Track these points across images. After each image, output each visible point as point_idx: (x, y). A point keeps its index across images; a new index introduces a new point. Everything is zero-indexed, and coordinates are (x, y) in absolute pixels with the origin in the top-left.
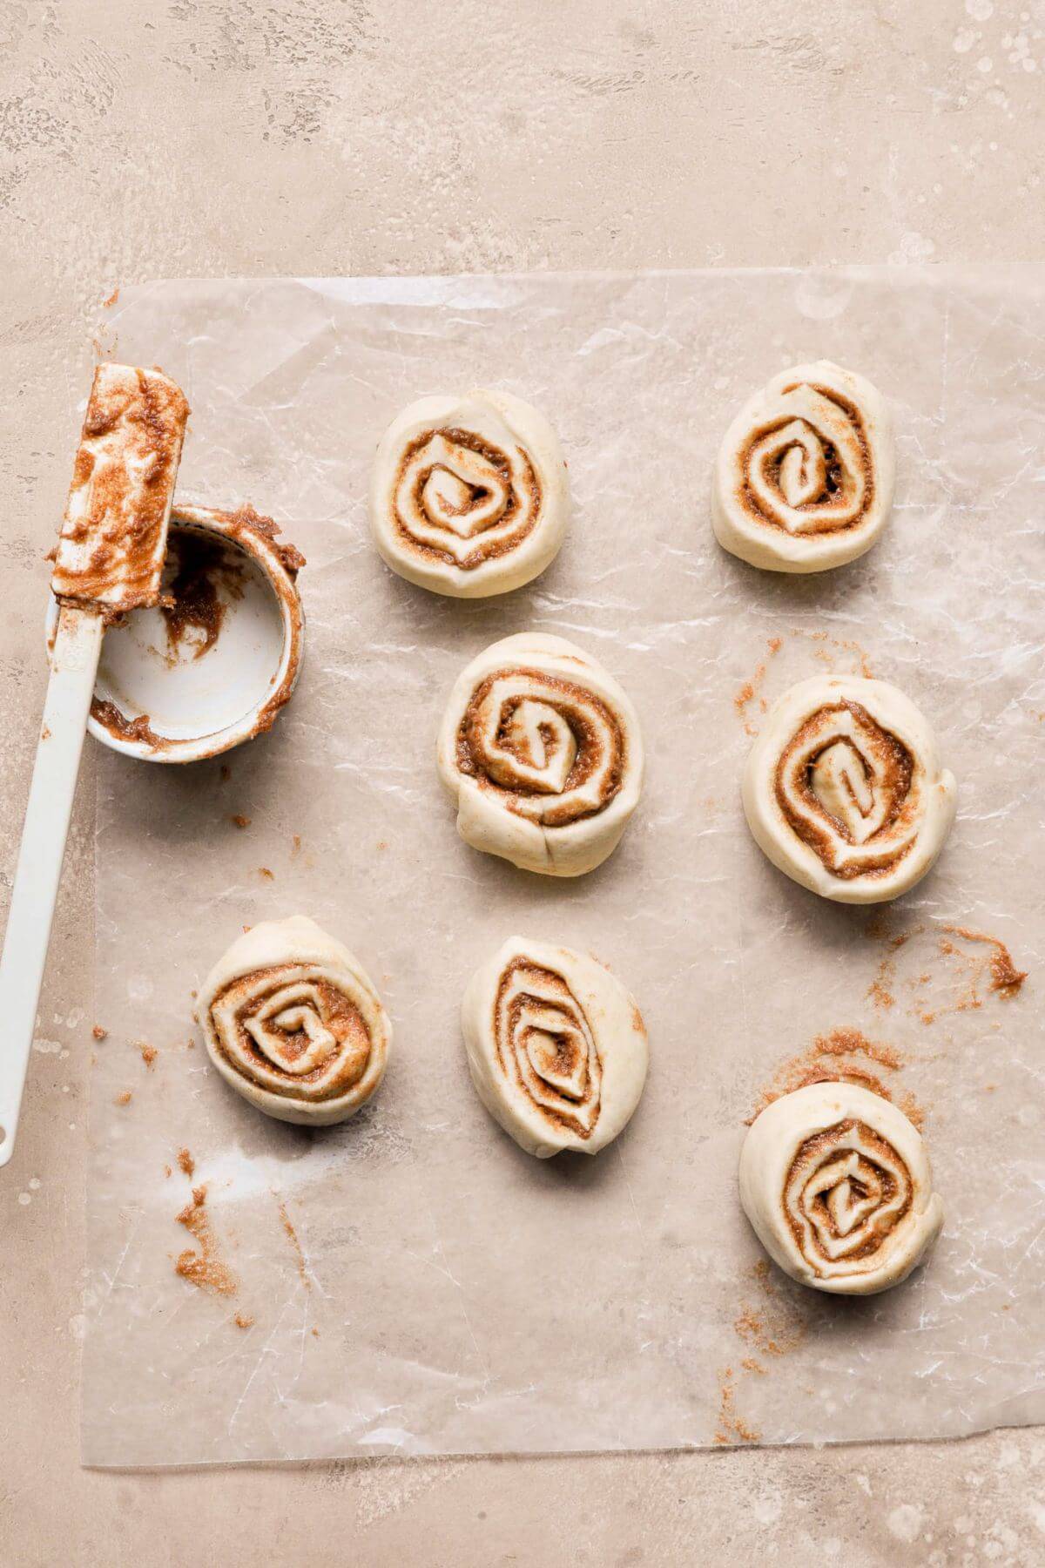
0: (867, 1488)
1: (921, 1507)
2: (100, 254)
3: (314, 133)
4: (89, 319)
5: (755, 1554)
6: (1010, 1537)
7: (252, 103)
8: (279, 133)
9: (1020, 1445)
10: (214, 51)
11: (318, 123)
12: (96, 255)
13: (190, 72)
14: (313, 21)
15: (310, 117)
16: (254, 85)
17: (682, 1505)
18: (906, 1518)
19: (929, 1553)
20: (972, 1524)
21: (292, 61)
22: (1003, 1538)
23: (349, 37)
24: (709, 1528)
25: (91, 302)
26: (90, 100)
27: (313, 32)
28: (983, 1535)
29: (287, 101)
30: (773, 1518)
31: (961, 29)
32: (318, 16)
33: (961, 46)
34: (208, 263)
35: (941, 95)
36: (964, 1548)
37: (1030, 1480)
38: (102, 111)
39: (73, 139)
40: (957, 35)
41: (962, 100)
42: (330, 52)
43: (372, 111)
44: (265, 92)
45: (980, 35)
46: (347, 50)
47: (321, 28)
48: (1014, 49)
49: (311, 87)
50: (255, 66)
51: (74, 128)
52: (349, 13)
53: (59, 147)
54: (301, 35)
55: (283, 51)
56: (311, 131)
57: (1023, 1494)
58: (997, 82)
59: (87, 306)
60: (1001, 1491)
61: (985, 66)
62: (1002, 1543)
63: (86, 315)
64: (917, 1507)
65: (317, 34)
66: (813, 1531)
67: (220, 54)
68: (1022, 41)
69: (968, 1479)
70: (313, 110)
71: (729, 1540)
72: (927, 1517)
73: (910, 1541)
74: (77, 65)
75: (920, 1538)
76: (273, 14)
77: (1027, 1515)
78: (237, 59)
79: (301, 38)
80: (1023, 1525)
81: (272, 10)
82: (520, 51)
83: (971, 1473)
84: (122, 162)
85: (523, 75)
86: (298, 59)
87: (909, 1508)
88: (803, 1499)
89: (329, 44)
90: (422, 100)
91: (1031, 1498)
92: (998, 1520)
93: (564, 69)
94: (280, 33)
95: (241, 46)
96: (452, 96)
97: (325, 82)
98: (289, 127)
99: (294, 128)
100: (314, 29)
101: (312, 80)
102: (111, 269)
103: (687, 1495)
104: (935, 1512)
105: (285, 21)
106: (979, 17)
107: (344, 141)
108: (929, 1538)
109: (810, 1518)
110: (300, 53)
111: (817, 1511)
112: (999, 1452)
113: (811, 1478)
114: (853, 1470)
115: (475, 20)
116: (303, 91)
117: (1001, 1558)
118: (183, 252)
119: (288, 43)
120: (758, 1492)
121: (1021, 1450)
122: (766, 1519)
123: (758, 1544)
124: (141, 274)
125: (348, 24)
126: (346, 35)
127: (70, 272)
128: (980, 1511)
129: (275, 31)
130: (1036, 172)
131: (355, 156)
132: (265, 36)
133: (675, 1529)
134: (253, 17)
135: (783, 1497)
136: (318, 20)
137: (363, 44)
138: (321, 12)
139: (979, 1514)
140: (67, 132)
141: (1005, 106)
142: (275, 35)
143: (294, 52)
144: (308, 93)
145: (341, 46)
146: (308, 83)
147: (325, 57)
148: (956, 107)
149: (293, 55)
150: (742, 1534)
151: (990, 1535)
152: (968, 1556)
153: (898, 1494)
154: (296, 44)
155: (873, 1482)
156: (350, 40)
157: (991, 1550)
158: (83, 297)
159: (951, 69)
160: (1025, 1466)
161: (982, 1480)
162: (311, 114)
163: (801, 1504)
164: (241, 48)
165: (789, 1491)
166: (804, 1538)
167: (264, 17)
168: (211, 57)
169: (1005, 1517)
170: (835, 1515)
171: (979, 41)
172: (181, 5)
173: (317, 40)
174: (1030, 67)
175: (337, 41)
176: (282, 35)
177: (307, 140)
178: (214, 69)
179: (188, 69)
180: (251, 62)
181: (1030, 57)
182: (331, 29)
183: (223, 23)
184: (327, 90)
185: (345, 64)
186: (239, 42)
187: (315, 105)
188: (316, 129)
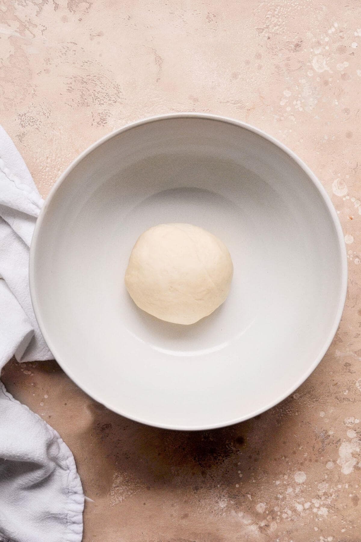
0: (250, 498)
1: (265, 504)
2: (46, 156)
4: (43, 174)
5: (219, 516)
6: (290, 512)
7: (88, 115)
8: (96, 124)
9: (292, 487)
10: (78, 101)
11: (106, 121)
12: (45, 156)
13: (72, 107)
14: (105, 94)
15: (104, 120)
16: (89, 111)
17: (200, 502)
18: (261, 507)
19: (267, 516)
20: (279, 509)
21: (100, 104)
22: (288, 513)
24: (207, 508)
25: (43, 169)
26: (44, 114)
27: (106, 97)
28: (282, 512)
29: (98, 115)
30: (225, 506)
31: (282, 99)
32: (107, 92)
33: (282, 103)
35: (276, 117)
36: (277, 515)
37: (295, 497)
38: (48, 117)
39: (40, 124)
40: (281, 100)
41: (282, 118)
42: (110, 102)
44: (92, 112)
45: (287, 101)
46: (115, 102)
47: (108, 96)
48: (297, 104)
50: (89, 106)
51: (40, 121)
52: (116, 92)
53: (36, 126)
54: (102, 97)
55: (97, 102)
56: (104, 124)
57: (293, 501)
58: (292, 114)
59: (42, 170)
60: (287, 500)
61: (289, 109)
62: (287, 514)
63: (42, 172)
64: (264, 504)
66: (235, 510)
67: (80, 102)
68: (299, 102)
69: (278, 496)
70: (105, 118)
71: (212, 512)
72: (267, 506)
73: (262, 513)
74: (41, 104)
75: (265, 512)
77: (294, 506)
78: (85, 104)
80: (293, 509)
81: (94, 91)
82: (161, 103)
83: (279, 494)
84: (53, 131)
85: (163, 109)
87: (262, 504)
88: (233, 501)
89: (110, 100)
90: (135, 116)
91: (295, 502)
92: (287, 508)
93: (174, 108)
96: (143, 115)
97: (108, 110)
99: (100, 123)
100: (106, 96)
101: (105, 110)
102: (49, 160)
103: (201, 499)
104: (269, 505)
105: (98, 93)
106: (287, 96)
107: (114, 126)
108: (267, 512)
109: (235, 506)
110: (102, 102)
111: (236, 504)
112: (287, 489)
113: (235, 495)
114: (246, 493)
115: (150, 94)
117: (287, 518)
119: (98, 99)
120: (220, 499)
121: (293, 489)
122: (222, 506)
123: (220, 513)
124: (57, 162)
125: (115, 95)
126: (115, 98)
127: (38, 161)
128: (281, 505)
129: (95, 96)
130: (302, 138)
132: (92, 97)
133: (197, 509)
134: (89, 92)
135: (227, 500)
136: (107, 93)
137: (119, 100)
139: (281, 506)
140: (38, 123)
141: (294, 120)
143: (100, 102)
144: (104, 113)
145: (113, 101)
147: (109, 104)
148: (281, 120)
150: (216, 510)
151: (284, 512)
152: (278, 517)
153: (259, 500)
154: (101, 100)
155: (252, 496)
156: (116, 99)
157: (284, 516)
158: (41, 168)
159: (279, 110)
160: (294, 493)
161: (282, 496)
163: (232, 502)
164: (86, 101)
165: (229, 499)
166: (233, 512)
167: (93, 92)
168: (78, 103)
169: (288, 507)
170: (241, 505)
171: (287, 102)
172: (70, 89)
173: (107, 99)
174: (301, 109)
175: (112, 99)
176: (97, 97)
177: (103, 126)
178: (78, 106)
179: (71, 106)
180: (88, 104)
181: (301, 107)
182: (110, 96)
183: (81, 94)
184: (109, 112)
185: (114, 105)
186: (85, 99)
187: (106, 116)
188: (106, 123)
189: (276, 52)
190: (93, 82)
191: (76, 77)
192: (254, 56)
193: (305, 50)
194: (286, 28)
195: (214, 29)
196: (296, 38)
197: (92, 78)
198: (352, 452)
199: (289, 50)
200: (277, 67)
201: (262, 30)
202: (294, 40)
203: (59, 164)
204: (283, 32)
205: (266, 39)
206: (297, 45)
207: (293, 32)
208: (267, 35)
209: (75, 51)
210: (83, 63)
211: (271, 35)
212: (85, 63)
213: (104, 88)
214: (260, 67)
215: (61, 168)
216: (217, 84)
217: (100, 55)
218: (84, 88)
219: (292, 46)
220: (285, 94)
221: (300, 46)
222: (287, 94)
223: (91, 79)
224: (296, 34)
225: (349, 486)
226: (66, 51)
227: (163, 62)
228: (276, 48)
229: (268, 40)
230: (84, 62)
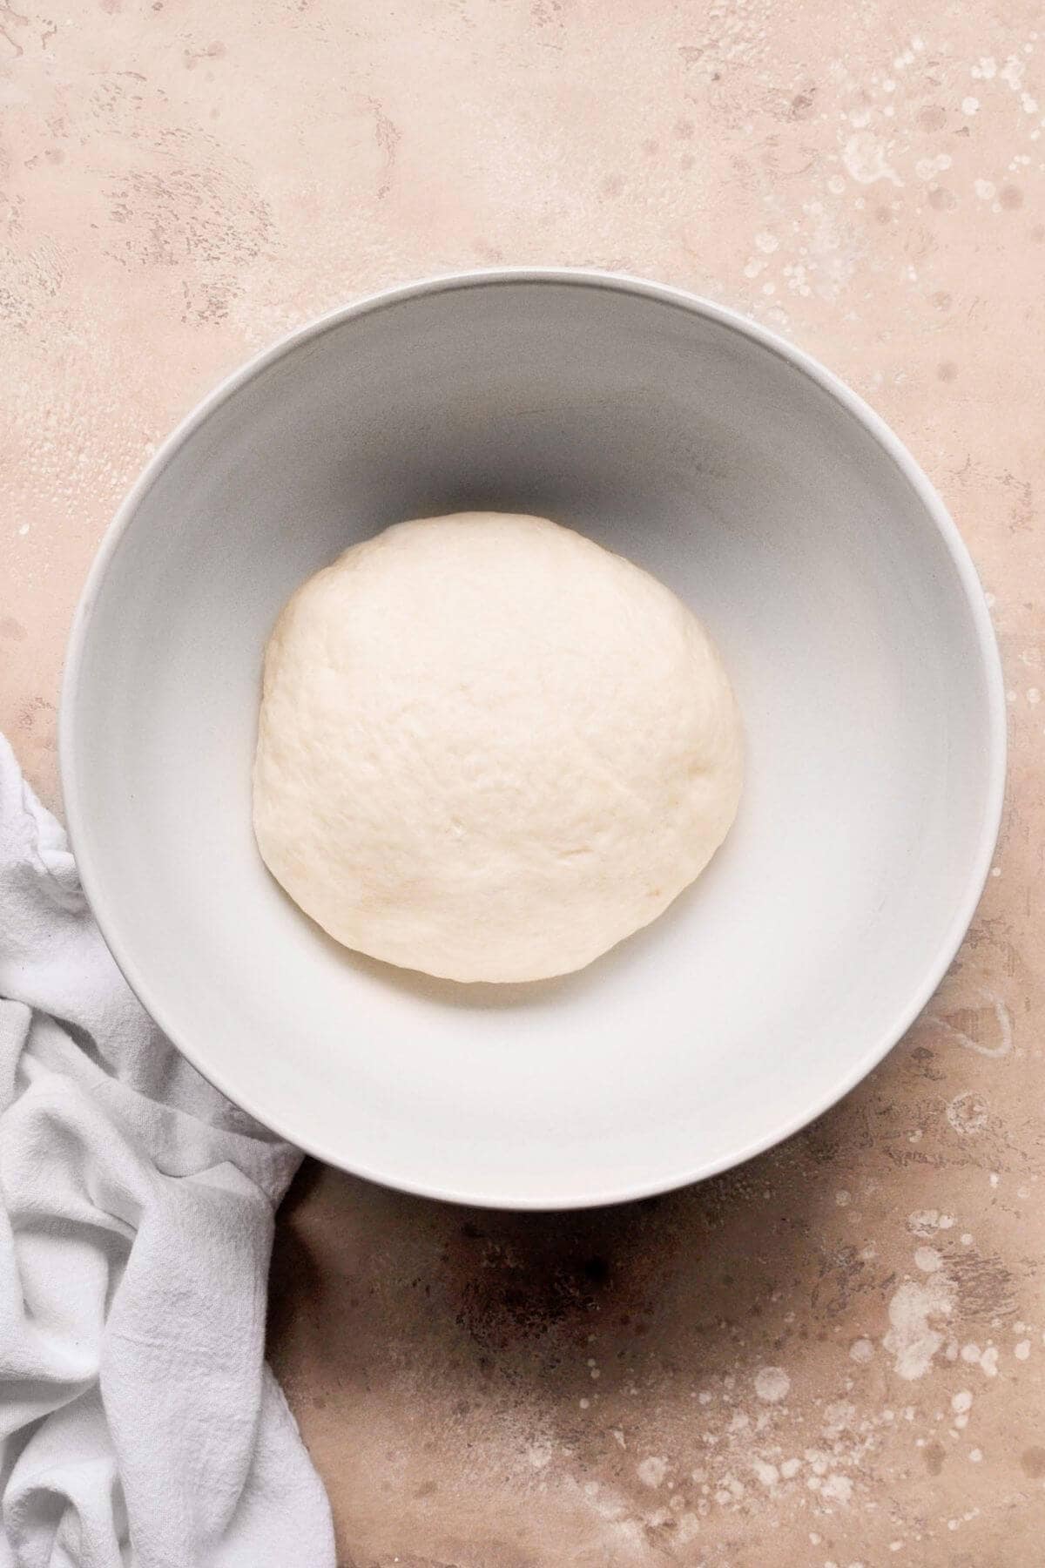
0: (621, 1441)
1: (666, 1460)
2: (45, 407)
3: (223, 319)
4: (33, 460)
5: (528, 1493)
6: (738, 1488)
7: (173, 292)
8: (193, 317)
9: (748, 1413)
10: (146, 249)
11: (228, 310)
12: (41, 408)
13: (125, 265)
14: (227, 228)
15: (220, 305)
16: (176, 277)
17: (470, 1449)
18: (653, 1468)
19: (671, 1497)
20: (707, 1476)
21: (208, 260)
22: (731, 1488)
23: (255, 242)
24: (492, 1469)
25: (35, 446)
26: (43, 283)
27: (225, 237)
28: (716, 1485)
29: (203, 291)
30: (544, 1463)
31: (750, 259)
32: (231, 224)
33: (750, 273)
34: (131, 419)
36: (700, 1495)
37: (756, 1441)
38: (53, 292)
39: (28, 314)
40: (747, 263)
42: (238, 253)
43: (271, 303)
44: (184, 283)
45: (766, 265)
46: (253, 253)
47: (232, 234)
48: (793, 277)
49: (223, 281)
50: (177, 263)
51: (29, 305)
52: (257, 223)
53: (16, 319)
54: (217, 239)
55: (202, 251)
56: (221, 317)
57: (749, 1453)
58: (779, 303)
59: (33, 449)
60: (732, 1449)
61: (769, 289)
62: (731, 1493)
63: (31, 456)
64: (662, 1459)
65: (229, 238)
66: (576, 1476)
67: (150, 251)
68: (800, 270)
69: (705, 1439)
70: (223, 300)
71: (508, 1479)
72: (670, 1468)
73: (656, 1487)
74: (34, 255)
75: (663, 1485)
76: (194, 221)
77: (752, 1470)
78: (163, 255)
79: (215, 241)
80: (749, 1478)
81: (193, 218)
82: (392, 260)
83: (708, 1433)
84: (66, 334)
86: (213, 258)
87: (655, 1461)
88: (569, 1448)
89: (239, 247)
90: (312, 296)
91: (756, 1456)
92: (728, 1473)
94: (200, 236)
95: (167, 245)
96: (336, 295)
97: (234, 277)
98: (203, 313)
99: (207, 314)
100: (227, 234)
101: (224, 275)
102: (52, 421)
103: (474, 1441)
104: (677, 1464)
105: (204, 226)
106: (765, 250)
108: (671, 1485)
109: (575, 1465)
110: (215, 253)
111: (580, 1458)
112: (732, 1417)
113: (576, 1432)
114: (611, 1427)
115: (358, 233)
116: (216, 284)
117: (729, 1504)
118: (112, 409)
119: (205, 245)
120: (533, 1441)
121: (750, 1417)
122: (538, 1464)
123: (531, 1484)
124: (77, 425)
125: (254, 232)
126: (253, 240)
127: (20, 421)
128: (714, 1465)
129: (195, 235)
131: (255, 338)
132: (187, 238)
133: (464, 1468)
134: (179, 222)
135: (553, 1446)
136: (230, 228)
137: (267, 248)
138: (233, 222)
139: (713, 1468)
140: (23, 308)
141: (784, 322)
142: (195, 238)
143: (209, 252)
144: (219, 285)
145: (248, 249)
146: (219, 277)
147: (235, 258)
149: (209, 254)
150: (518, 1475)
151: (721, 1485)
152: (702, 1502)
153: (647, 1448)
154: (212, 246)
155: (627, 1437)
156: (256, 245)
157: (721, 1497)
158: (29, 442)
159: (741, 291)
160: (753, 1431)
161: (717, 1440)
162: (222, 303)
163: (567, 1453)
164: (167, 247)
165: (558, 1442)
166: (569, 1480)
167: (188, 223)
168: (142, 254)
169: (734, 1471)
170: (596, 1462)
171: (765, 269)
172: (120, 210)
173: (229, 244)
174: (806, 291)
175: (245, 245)
176: (201, 238)
177: (217, 323)
178: (144, 263)
179: (124, 262)
180: (174, 258)
181: (806, 284)
182: (241, 235)
183: (154, 227)
184: (236, 284)
185: (250, 263)
186: (166, 242)
187: (225, 296)
188: (225, 315)
189: (737, 121)
190: (191, 192)
191: (141, 176)
192: (671, 128)
193: (825, 116)
194: (768, 49)
195: (554, 47)
196: (797, 78)
197: (186, 180)
198: (927, 1312)
199: (775, 114)
200: (739, 164)
201: (696, 53)
202: (791, 86)
203: (82, 433)
204: (760, 61)
205: (708, 79)
206: (800, 101)
207: (791, 63)
208: (710, 68)
209: (141, 99)
210: (163, 134)
211: (722, 69)
212: (169, 137)
213: (221, 211)
214: (688, 163)
215: (88, 444)
216: (558, 210)
217: (215, 113)
218: (161, 211)
219: (785, 103)
220: (758, 242)
221: (809, 105)
222: (767, 244)
223: (185, 183)
224: (798, 66)
225: (916, 1415)
226: (114, 99)
227: (400, 137)
228: (739, 107)
229: (716, 84)
230: (165, 132)
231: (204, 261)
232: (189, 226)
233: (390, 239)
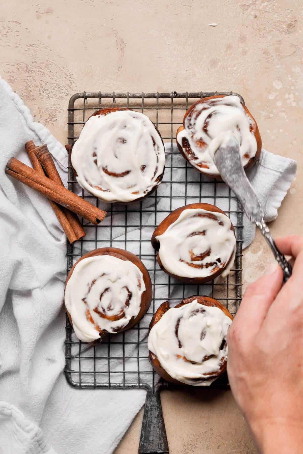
3: (55, 122)
10: (22, 94)
11: (57, 119)
14: (55, 85)
15: (54, 116)
16: (36, 105)
21: (48, 98)
23: (67, 90)
27: (55, 88)
29: (46, 111)
31: (272, 91)
32: (57, 83)
33: (271, 97)
35: (264, 113)
40: (270, 93)
41: (271, 115)
42: (61, 95)
44: (39, 108)
45: (277, 94)
46: (67, 94)
47: (58, 87)
48: (289, 98)
49: (54, 106)
50: (36, 99)
52: (68, 82)
55: (45, 94)
56: (54, 121)
58: (283, 109)
61: (279, 104)
65: (57, 89)
67: (24, 95)
68: (292, 96)
70: (55, 114)
76: (42, 82)
78: (30, 97)
79: (51, 90)
81: (42, 81)
89: (61, 92)
94: (44, 88)
95: (31, 92)
98: (47, 120)
99: (49, 120)
100: (56, 87)
101: (55, 104)
105: (46, 84)
106: (277, 87)
107: (65, 125)
110: (51, 95)
115: (110, 85)
116: (52, 108)
119: (46, 92)
125: (67, 86)
126: (66, 89)
129: (42, 88)
130: (296, 140)
132: (39, 89)
134: (36, 83)
137: (72, 92)
138: (58, 82)
141: (285, 117)
142: (43, 89)
143: (49, 95)
145: (65, 93)
146: (53, 105)
147: (59, 97)
148: (269, 118)
149: (49, 96)
154: (50, 92)
156: (68, 91)
159: (267, 105)
162: (54, 115)
164: (31, 93)
167: (39, 83)
171: (277, 95)
172: (12, 78)
173: (56, 91)
174: (294, 104)
175: (63, 91)
176: (45, 89)
177: (53, 124)
181: (294, 101)
182: (61, 87)
183: (25, 84)
184: (60, 107)
185: (66, 99)
186: (31, 91)
187: (55, 113)
188: (56, 120)
189: (264, 35)
190: (40, 70)
191: (19, 64)
192: (237, 38)
193: (300, 32)
194: (276, 4)
195: (189, 6)
196: (289, 16)
197: (38, 65)
199: (280, 31)
200: (266, 52)
201: (247, 7)
202: (286, 19)
204: (274, 9)
205: (252, 17)
206: (290, 26)
207: (286, 10)
208: (253, 13)
209: (18, 32)
210: (28, 46)
211: (258, 14)
212: (31, 47)
213: (53, 77)
214: (244, 53)
216: (191, 74)
217: (49, 37)
218: (28, 78)
219: (284, 26)
220: (274, 84)
221: (294, 27)
222: (278, 85)
223: (38, 66)
224: (289, 11)
226: (7, 32)
227: (126, 45)
228: (265, 29)
229: (255, 20)
230: (29, 45)
231: (47, 98)
232: (40, 84)
233: (122, 87)
